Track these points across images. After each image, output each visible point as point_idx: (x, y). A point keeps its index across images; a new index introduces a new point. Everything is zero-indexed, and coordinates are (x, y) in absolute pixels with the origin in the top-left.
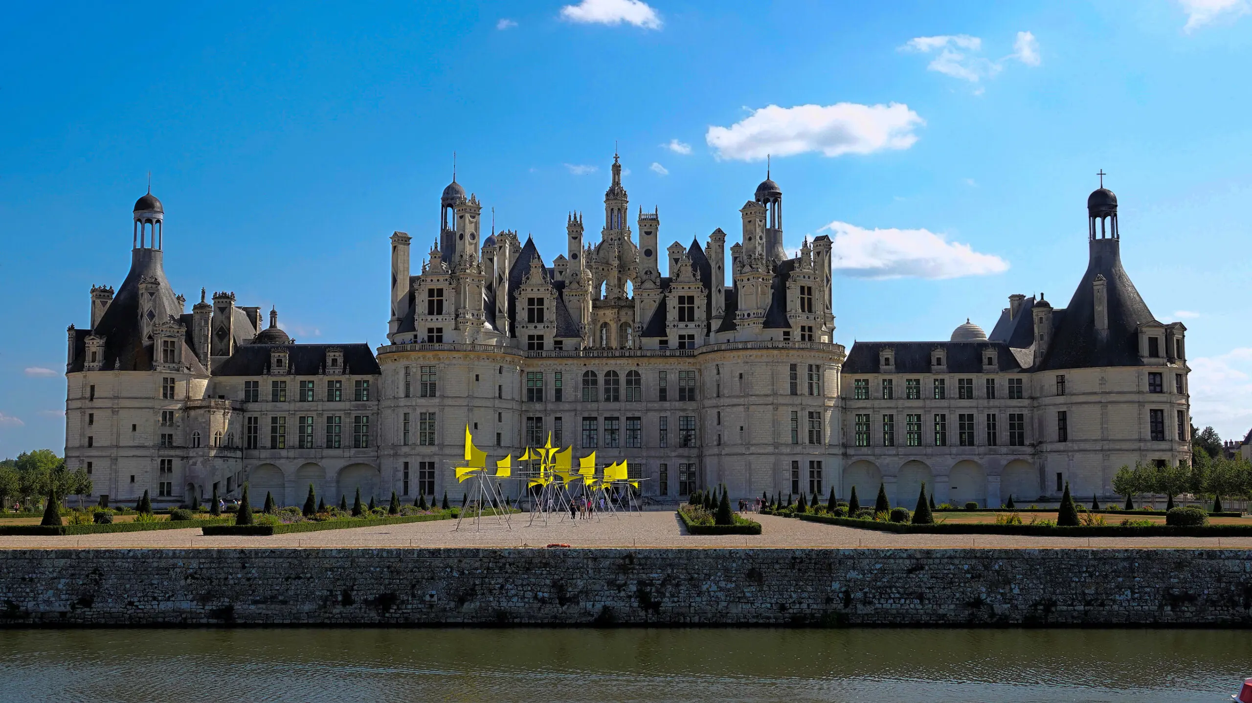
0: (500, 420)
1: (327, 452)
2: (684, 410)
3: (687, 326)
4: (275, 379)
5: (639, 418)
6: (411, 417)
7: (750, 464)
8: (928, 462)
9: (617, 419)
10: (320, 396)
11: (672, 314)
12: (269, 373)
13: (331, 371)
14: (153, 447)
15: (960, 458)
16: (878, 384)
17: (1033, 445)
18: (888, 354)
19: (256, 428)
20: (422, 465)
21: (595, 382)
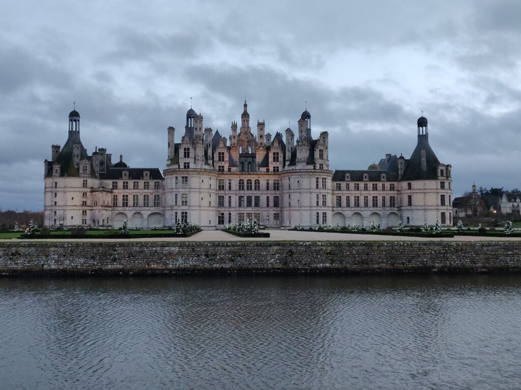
0: (210, 197)
1: (143, 208)
2: (275, 194)
3: (276, 163)
4: (124, 181)
5: (259, 197)
6: (178, 196)
7: (301, 213)
8: (362, 213)
9: (251, 197)
10: (141, 187)
11: (271, 159)
12: (121, 179)
13: (145, 178)
14: (80, 206)
15: (373, 212)
16: (344, 185)
17: (397, 207)
18: (348, 174)
19: (116, 199)
20: (183, 213)
21: (243, 183)
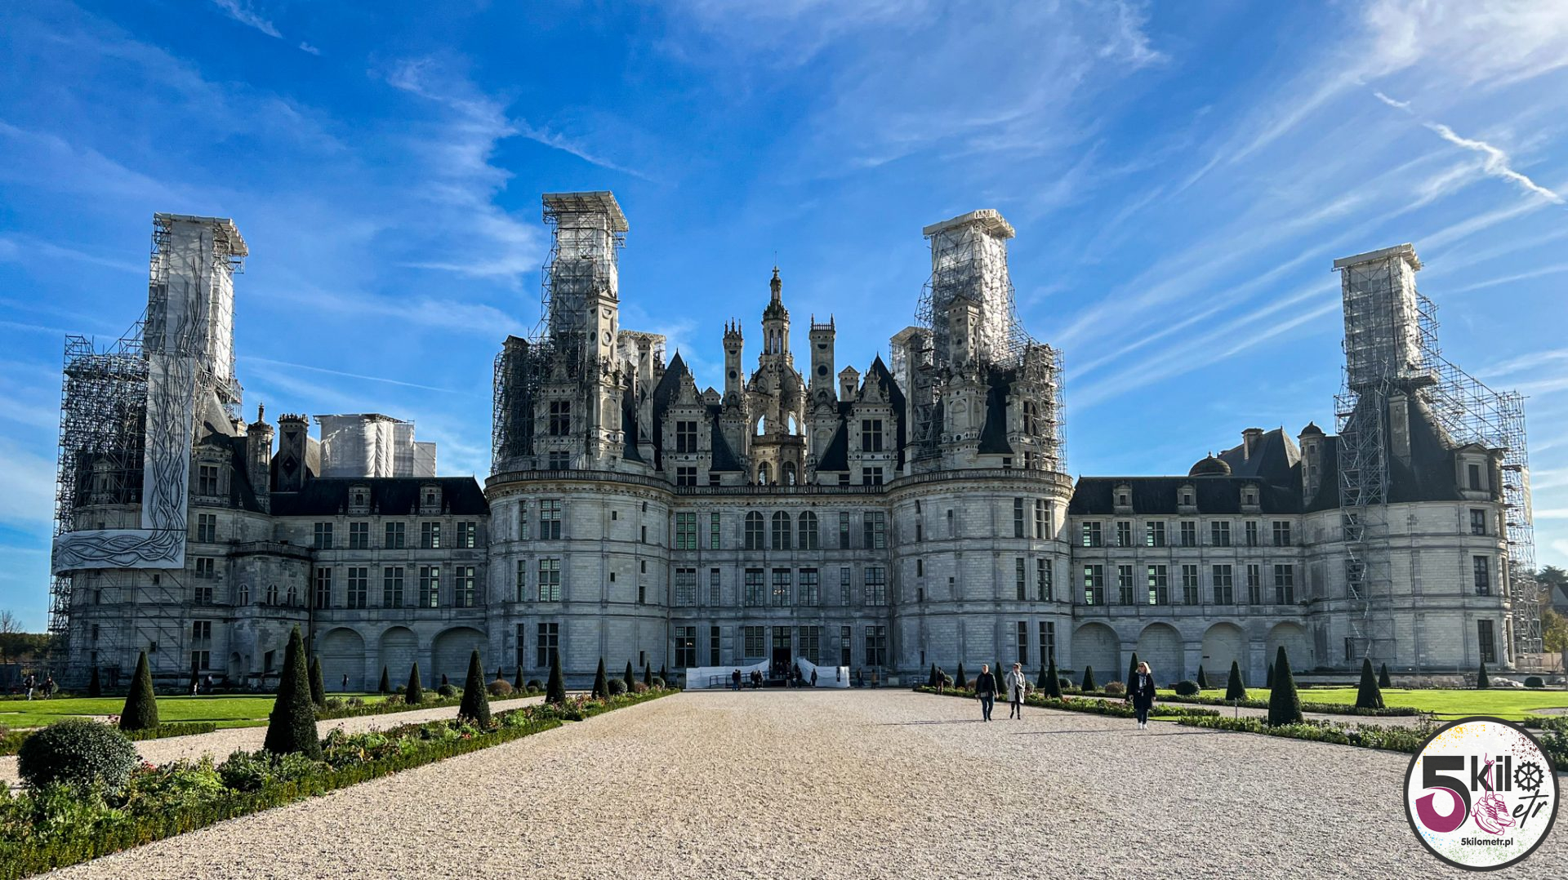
0: (643, 571)
1: (418, 613)
2: (872, 560)
3: (873, 457)
4: (354, 520)
5: (815, 570)
6: (527, 566)
7: (963, 625)
8: (1176, 625)
9: (788, 571)
10: (412, 541)
11: (854, 443)
12: (345, 513)
13: (427, 510)
14: (184, 605)
15: (1216, 620)
16: (1112, 528)
17: (1304, 604)
18: (1124, 491)
19: (328, 582)
20: (542, 627)
21: (760, 525)
